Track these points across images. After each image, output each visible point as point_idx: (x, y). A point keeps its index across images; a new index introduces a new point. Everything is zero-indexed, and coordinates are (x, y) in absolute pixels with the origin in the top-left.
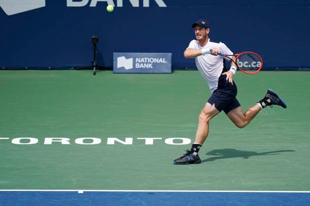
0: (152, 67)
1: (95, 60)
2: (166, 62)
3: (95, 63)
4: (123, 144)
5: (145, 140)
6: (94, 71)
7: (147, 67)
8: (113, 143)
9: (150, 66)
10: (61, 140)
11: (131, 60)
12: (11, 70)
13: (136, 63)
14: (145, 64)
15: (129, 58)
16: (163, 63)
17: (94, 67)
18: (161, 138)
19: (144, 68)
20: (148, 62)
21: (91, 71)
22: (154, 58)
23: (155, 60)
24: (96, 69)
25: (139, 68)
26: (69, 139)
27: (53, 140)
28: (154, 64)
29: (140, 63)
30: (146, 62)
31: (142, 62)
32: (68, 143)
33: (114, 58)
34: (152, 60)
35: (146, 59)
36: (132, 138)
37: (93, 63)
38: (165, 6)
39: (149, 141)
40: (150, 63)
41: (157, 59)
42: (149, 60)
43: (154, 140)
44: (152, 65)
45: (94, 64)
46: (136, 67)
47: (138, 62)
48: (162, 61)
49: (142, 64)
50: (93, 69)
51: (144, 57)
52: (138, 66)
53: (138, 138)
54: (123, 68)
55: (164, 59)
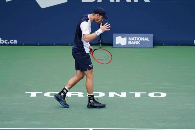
0: (139, 44)
1: (100, 39)
2: (149, 40)
3: (100, 40)
4: (120, 97)
5: (135, 94)
6: (100, 46)
7: (136, 44)
8: (113, 96)
9: (138, 43)
10: (78, 93)
11: (125, 39)
12: (44, 45)
13: (128, 41)
14: (135, 42)
15: (125, 37)
16: (148, 41)
17: (100, 43)
18: (146, 93)
19: (134, 45)
20: (137, 40)
21: (98, 46)
22: (141, 37)
23: (142, 39)
24: (101, 45)
25: (131, 44)
26: (83, 93)
27: (72, 94)
28: (141, 42)
29: (131, 41)
30: (135, 40)
31: (133, 40)
32: (82, 96)
33: (114, 38)
34: (139, 39)
35: (135, 38)
36: (126, 93)
37: (99, 40)
38: (149, 1)
39: (138, 95)
40: (138, 41)
41: (143, 37)
42: (138, 39)
43: (141, 94)
44: (140, 42)
45: (100, 42)
46: (129, 44)
47: (130, 40)
48: (146, 39)
49: (133, 42)
50: (99, 45)
51: (134, 37)
52: (130, 43)
53: (130, 93)
54: (120, 44)
55: (148, 38)
